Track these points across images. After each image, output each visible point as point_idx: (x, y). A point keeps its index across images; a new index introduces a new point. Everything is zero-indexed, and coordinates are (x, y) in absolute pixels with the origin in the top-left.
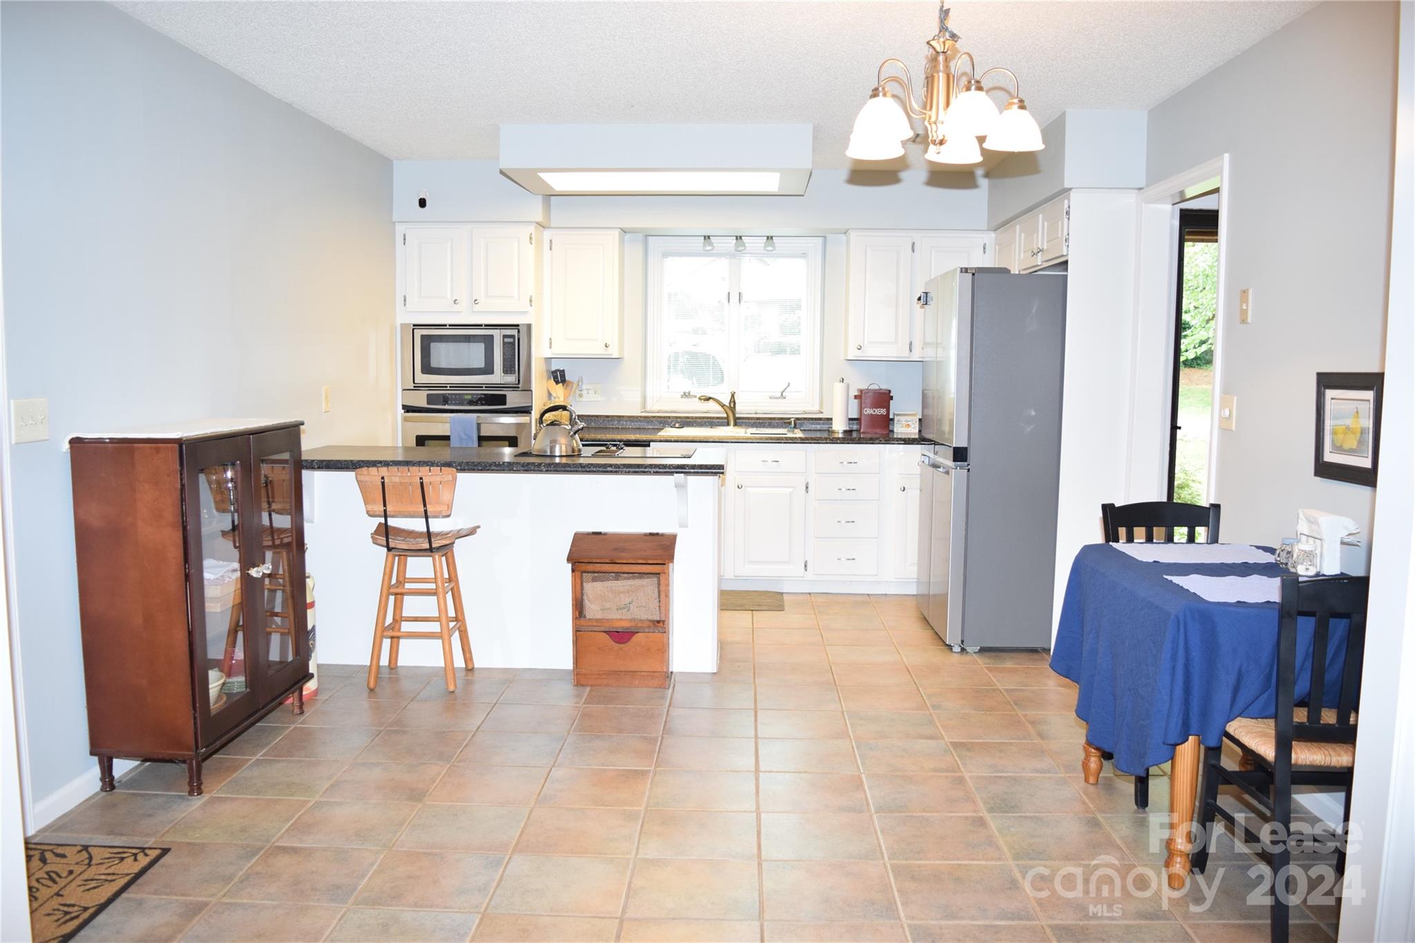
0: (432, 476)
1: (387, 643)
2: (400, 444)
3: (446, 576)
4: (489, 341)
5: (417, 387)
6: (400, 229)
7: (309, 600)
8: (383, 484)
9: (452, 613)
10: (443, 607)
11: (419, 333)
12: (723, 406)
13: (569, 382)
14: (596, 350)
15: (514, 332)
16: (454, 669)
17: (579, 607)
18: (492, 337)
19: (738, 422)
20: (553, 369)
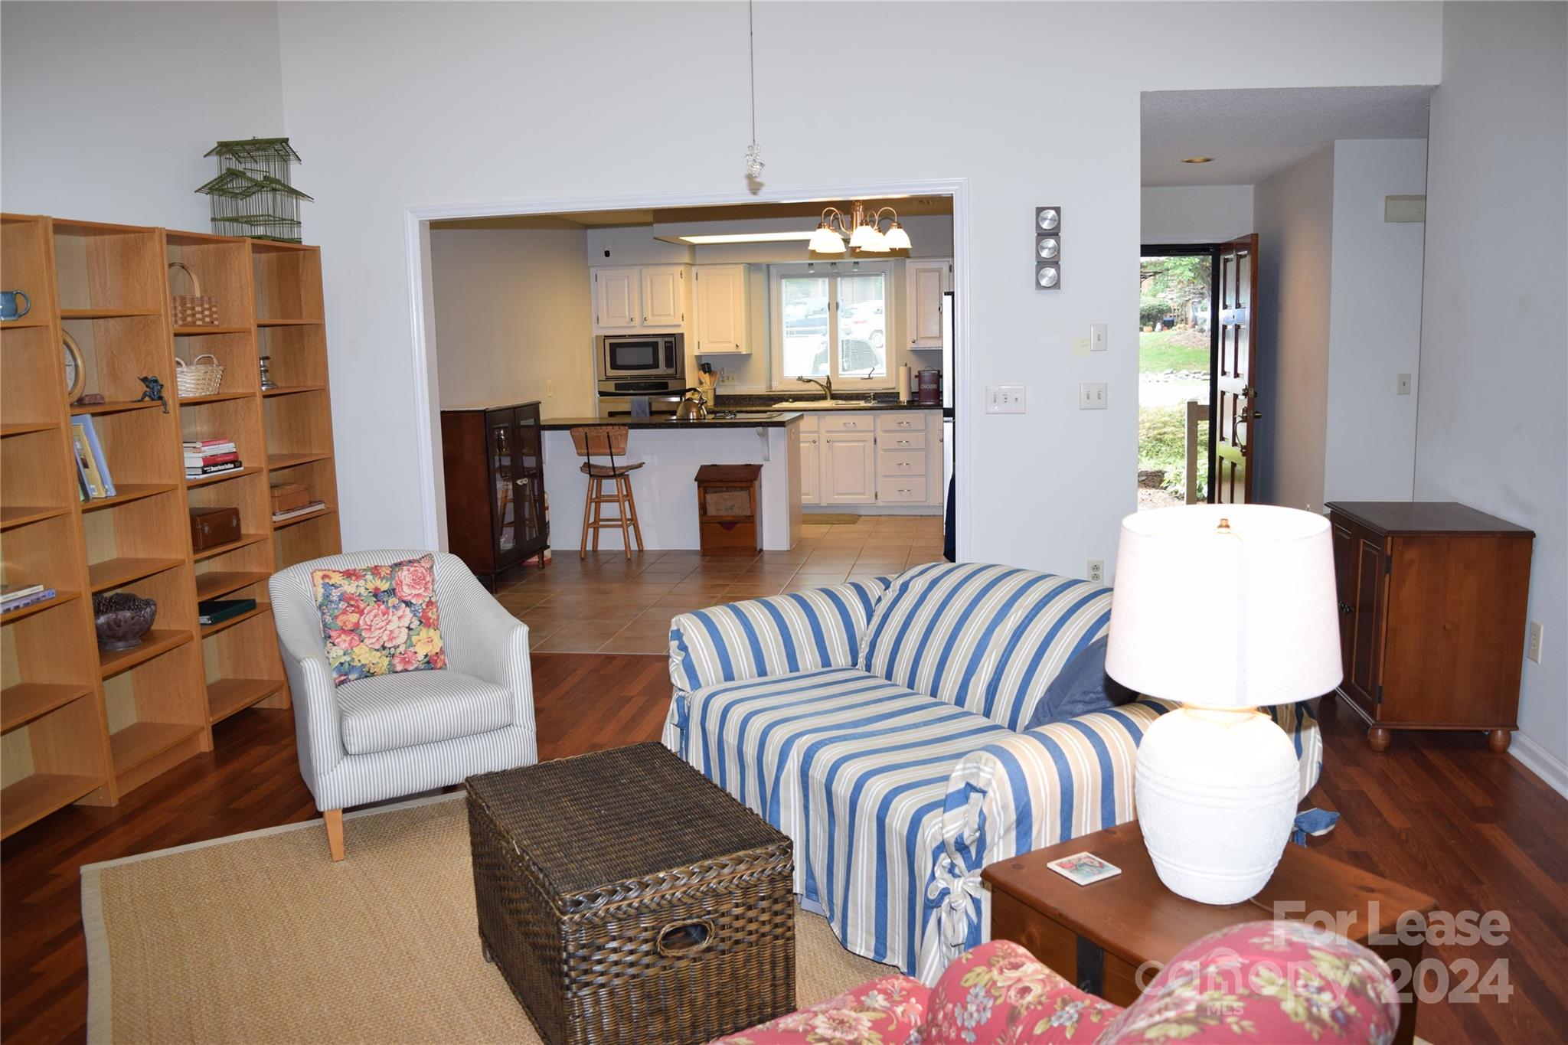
0: (614, 431)
1: (591, 531)
2: (598, 416)
3: (625, 493)
4: (655, 345)
5: (608, 379)
6: (593, 271)
7: (546, 505)
8: (586, 437)
9: (629, 516)
10: (622, 509)
11: (608, 342)
12: (821, 386)
13: (714, 372)
14: (728, 348)
15: (672, 339)
16: (631, 551)
17: (703, 508)
18: (657, 343)
19: (834, 397)
20: (703, 362)
